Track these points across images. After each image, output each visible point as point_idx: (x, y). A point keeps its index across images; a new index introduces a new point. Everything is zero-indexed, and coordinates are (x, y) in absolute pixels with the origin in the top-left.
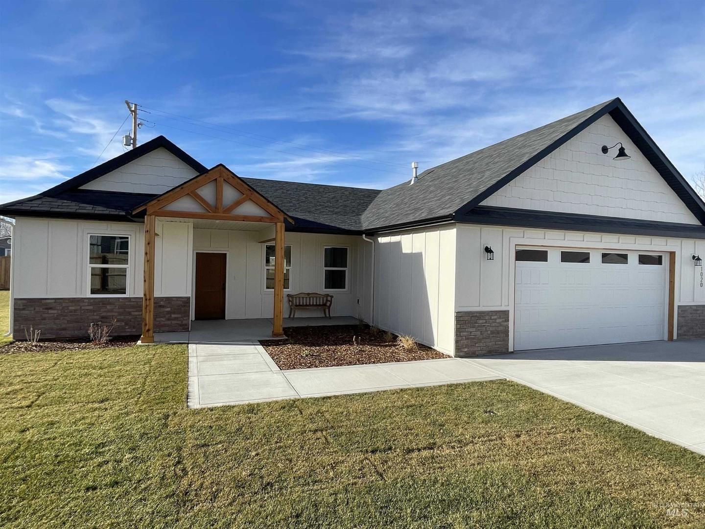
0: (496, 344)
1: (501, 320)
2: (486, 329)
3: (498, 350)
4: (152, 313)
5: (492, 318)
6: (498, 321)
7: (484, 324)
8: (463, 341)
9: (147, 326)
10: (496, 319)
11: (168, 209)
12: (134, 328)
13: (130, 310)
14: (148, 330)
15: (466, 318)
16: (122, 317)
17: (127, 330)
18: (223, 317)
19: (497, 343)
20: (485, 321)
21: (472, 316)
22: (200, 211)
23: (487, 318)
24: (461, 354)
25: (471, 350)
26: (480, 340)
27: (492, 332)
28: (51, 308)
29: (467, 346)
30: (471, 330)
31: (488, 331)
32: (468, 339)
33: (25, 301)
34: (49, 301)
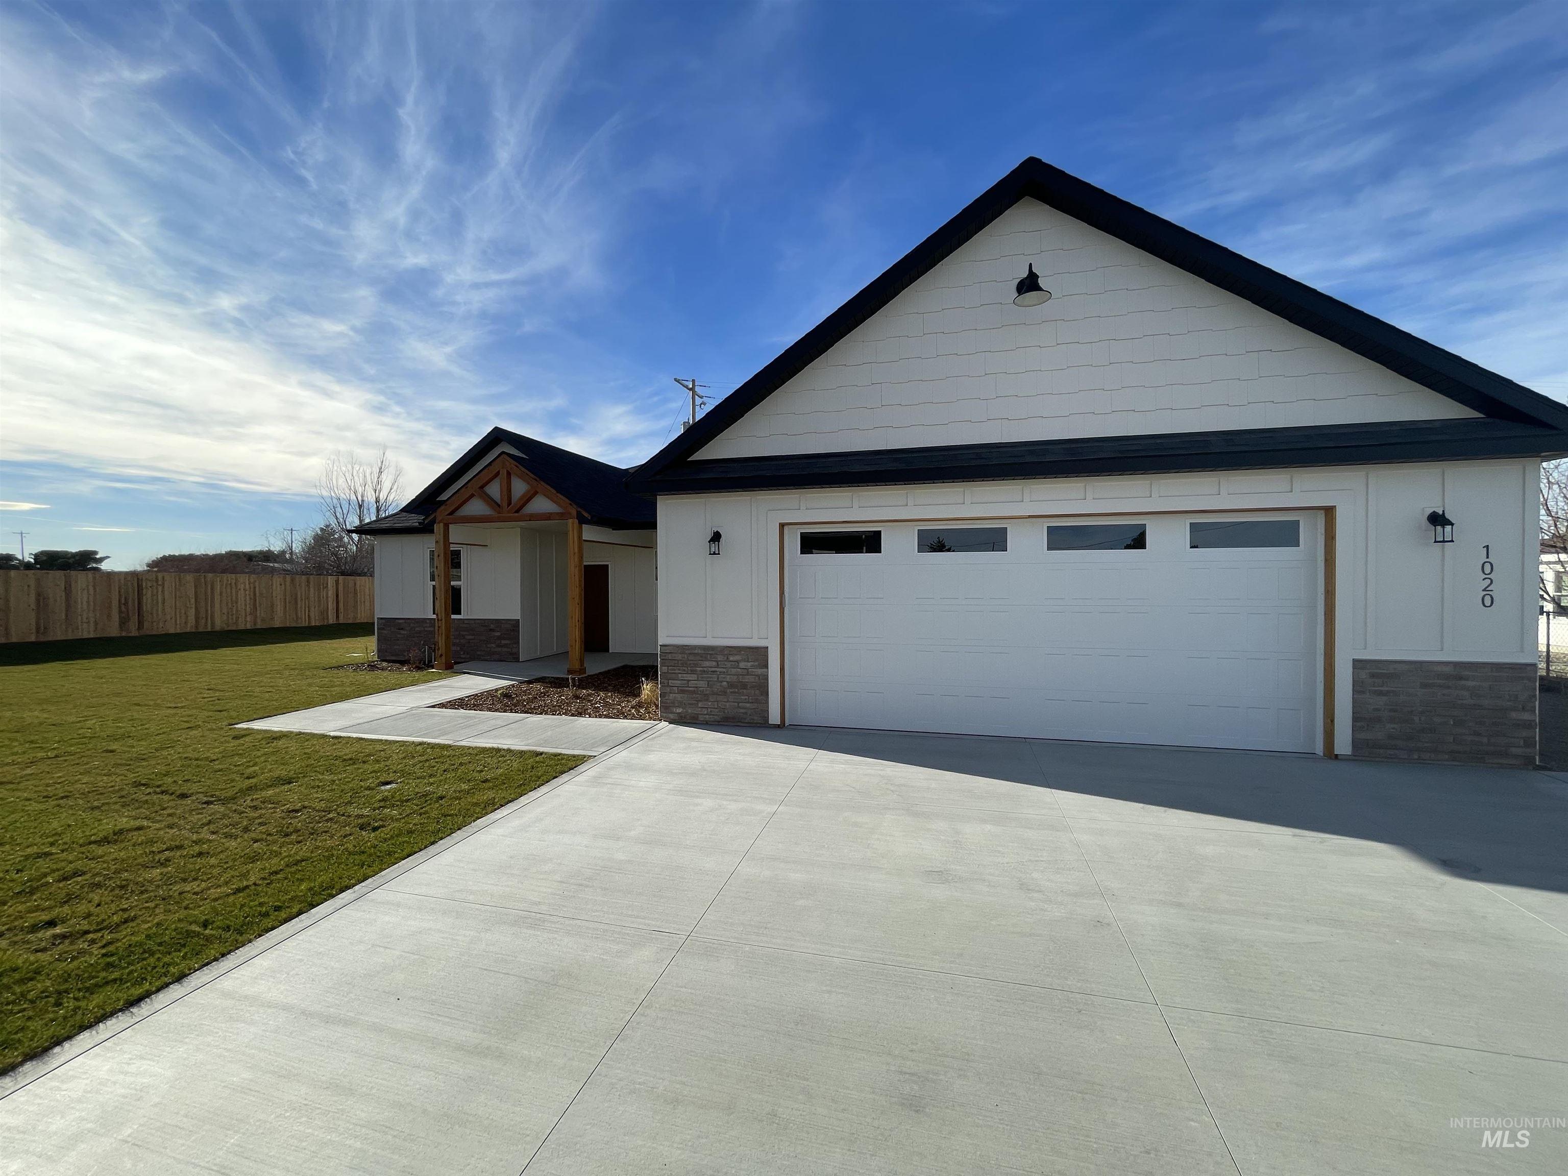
0: (739, 707)
1: (750, 664)
2: (718, 678)
3: (745, 719)
4: (444, 635)
5: (731, 659)
6: (742, 665)
7: (713, 669)
8: (674, 695)
9: (440, 651)
10: (737, 662)
11: (462, 515)
12: (467, 654)
13: (464, 633)
14: (441, 655)
15: (679, 657)
16: (458, 641)
17: (462, 656)
18: (606, 649)
19: (740, 704)
20: (714, 664)
21: (690, 654)
22: (488, 513)
23: (720, 658)
24: (672, 716)
25: (690, 711)
26: (706, 697)
27: (731, 685)
28: (402, 629)
29: (681, 704)
30: (689, 677)
31: (721, 682)
32: (683, 692)
33: (384, 621)
34: (400, 621)
